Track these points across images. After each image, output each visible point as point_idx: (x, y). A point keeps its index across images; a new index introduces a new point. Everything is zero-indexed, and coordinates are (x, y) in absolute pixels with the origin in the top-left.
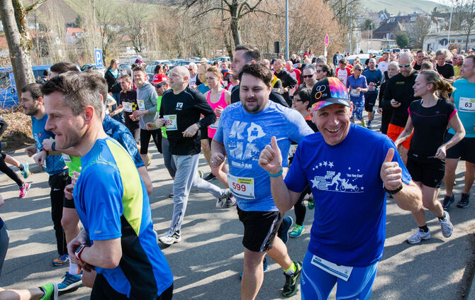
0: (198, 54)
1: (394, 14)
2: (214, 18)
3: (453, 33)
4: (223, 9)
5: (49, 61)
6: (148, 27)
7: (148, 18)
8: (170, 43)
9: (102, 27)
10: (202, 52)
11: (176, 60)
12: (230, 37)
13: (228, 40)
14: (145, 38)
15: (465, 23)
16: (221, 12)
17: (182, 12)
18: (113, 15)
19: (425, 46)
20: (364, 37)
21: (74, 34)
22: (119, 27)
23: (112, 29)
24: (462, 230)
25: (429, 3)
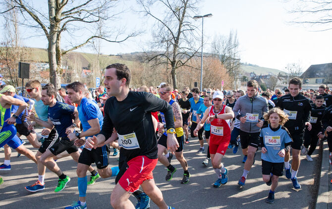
1: (258, 74)
2: (162, 68)
9: (102, 70)
12: (171, 79)
13: (169, 80)
16: (166, 65)
20: (242, 85)
21: (86, 73)
25: (276, 70)
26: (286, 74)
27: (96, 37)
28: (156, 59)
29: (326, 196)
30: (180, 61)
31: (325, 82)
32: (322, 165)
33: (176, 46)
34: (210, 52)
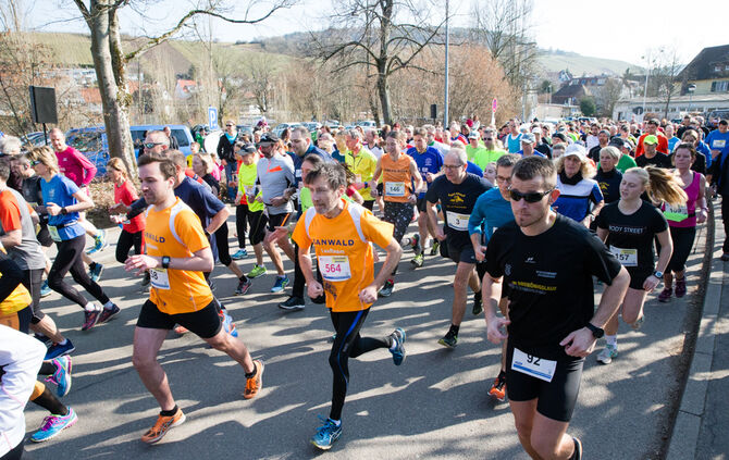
0: (336, 116)
1: (578, 75)
2: (357, 73)
3: (649, 100)
4: (368, 64)
5: (154, 119)
6: (276, 82)
7: (277, 71)
8: (302, 102)
9: (221, 80)
10: (342, 115)
11: (309, 123)
12: (376, 98)
13: (374, 100)
14: (272, 95)
15: (663, 88)
16: (366, 66)
17: (318, 66)
18: (234, 66)
19: (615, 115)
20: (541, 101)
21: (185, 88)
22: (241, 81)
23: (232, 83)
24: (663, 350)
25: (619, 63)
26: (642, 72)
27: (201, 12)
28: (342, 54)
30: (396, 57)
33: (385, 22)
34: (466, 27)
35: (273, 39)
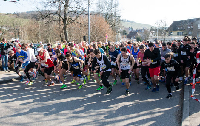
0: (47, 42)
1: (135, 29)
3: (159, 37)
4: (59, 20)
6: (23, 29)
7: (24, 24)
8: (34, 37)
10: (49, 41)
12: (63, 34)
13: (62, 35)
14: (21, 34)
18: (6, 22)
20: (123, 38)
22: (8, 28)
25: (148, 25)
26: (156, 28)
28: (49, 17)
29: (188, 120)
31: (184, 34)
32: (185, 98)
33: (66, 5)
34: (95, 11)
35: (22, 13)
